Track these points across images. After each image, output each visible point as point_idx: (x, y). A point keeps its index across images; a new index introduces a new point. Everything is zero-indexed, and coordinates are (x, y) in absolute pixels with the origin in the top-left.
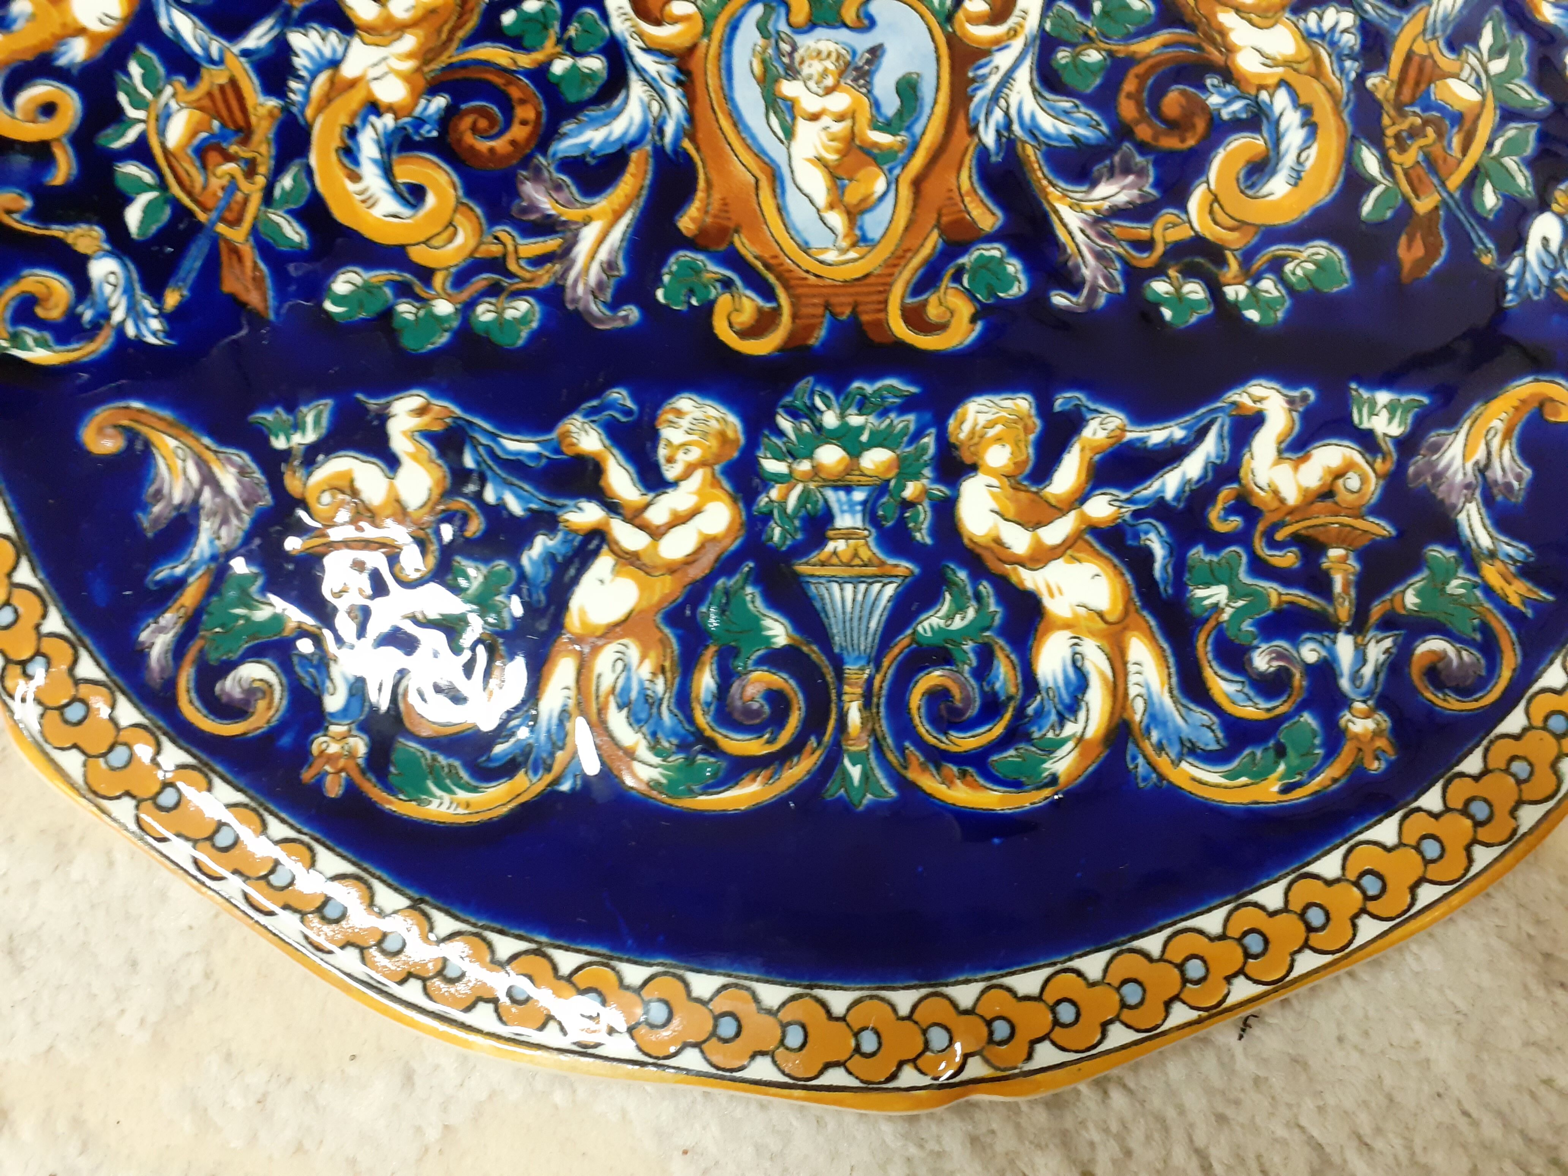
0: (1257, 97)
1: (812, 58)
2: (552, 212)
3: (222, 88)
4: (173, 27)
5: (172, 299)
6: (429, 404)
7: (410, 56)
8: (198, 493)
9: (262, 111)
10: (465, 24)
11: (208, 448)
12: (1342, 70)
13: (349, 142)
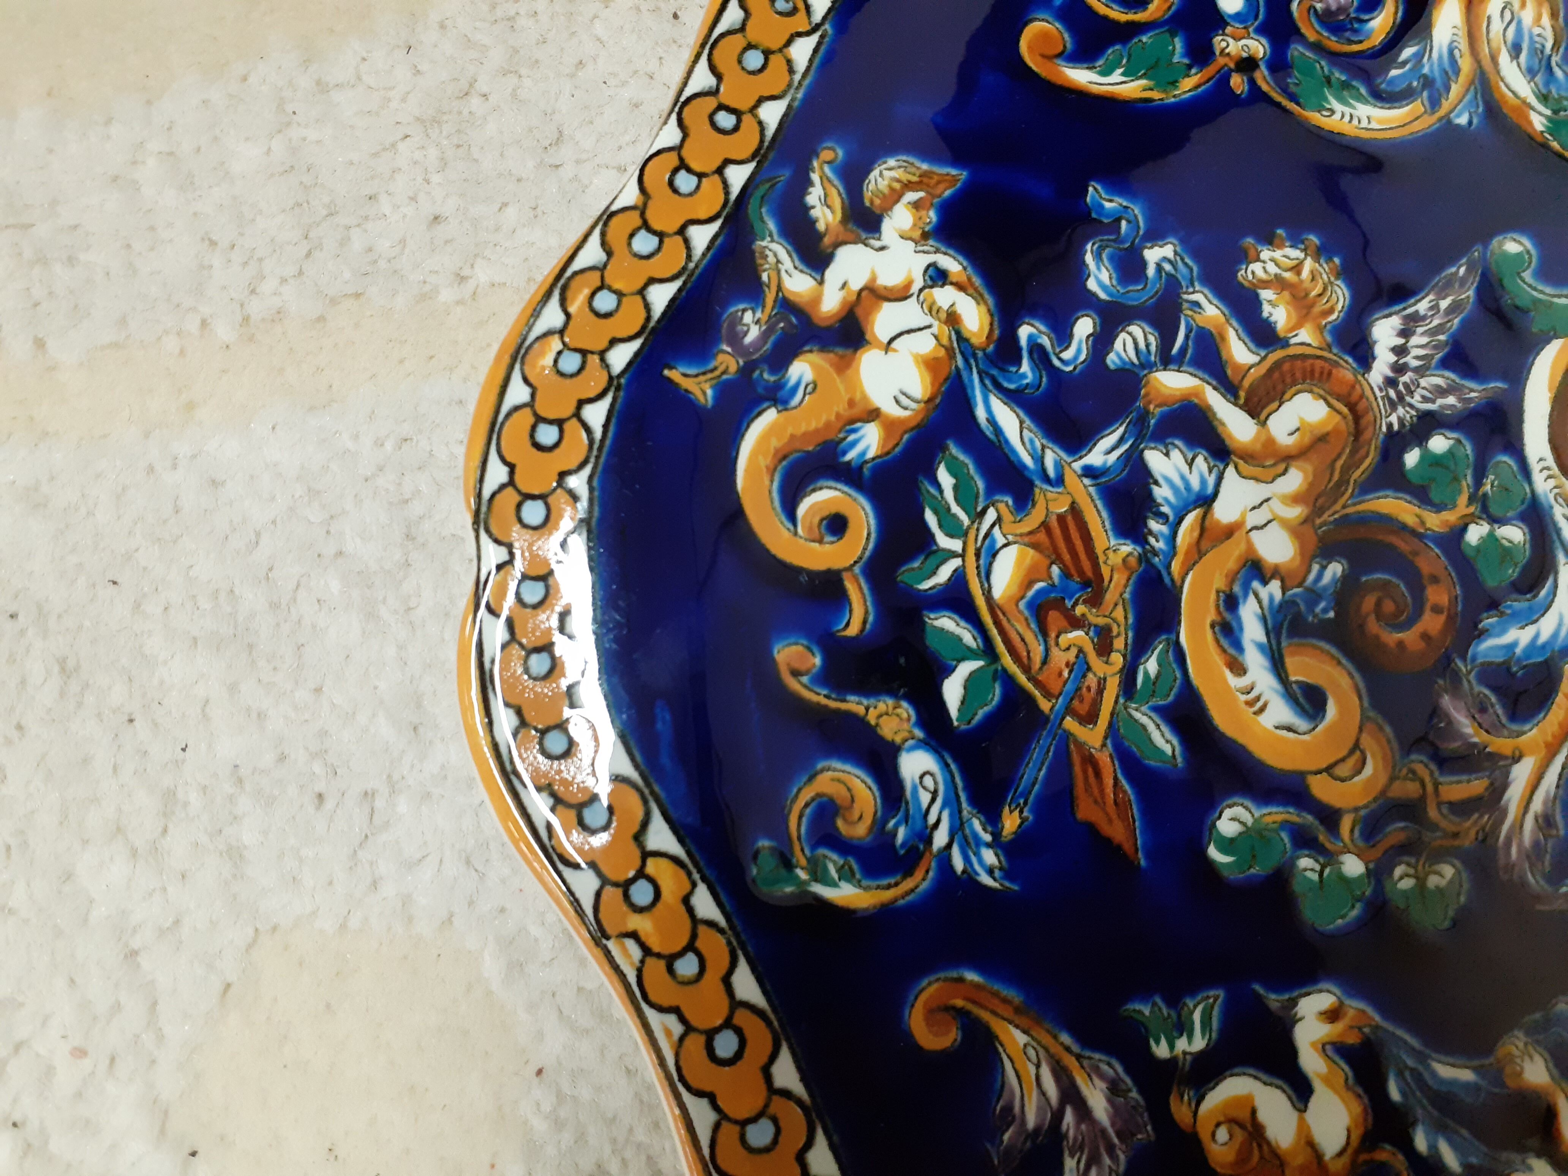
2: (1476, 740)
3: (1061, 518)
4: (992, 421)
5: (1010, 822)
6: (1341, 1003)
7: (1296, 499)
8: (1058, 1116)
9: (1115, 559)
10: (1361, 462)
11: (1068, 1049)
13: (1228, 616)
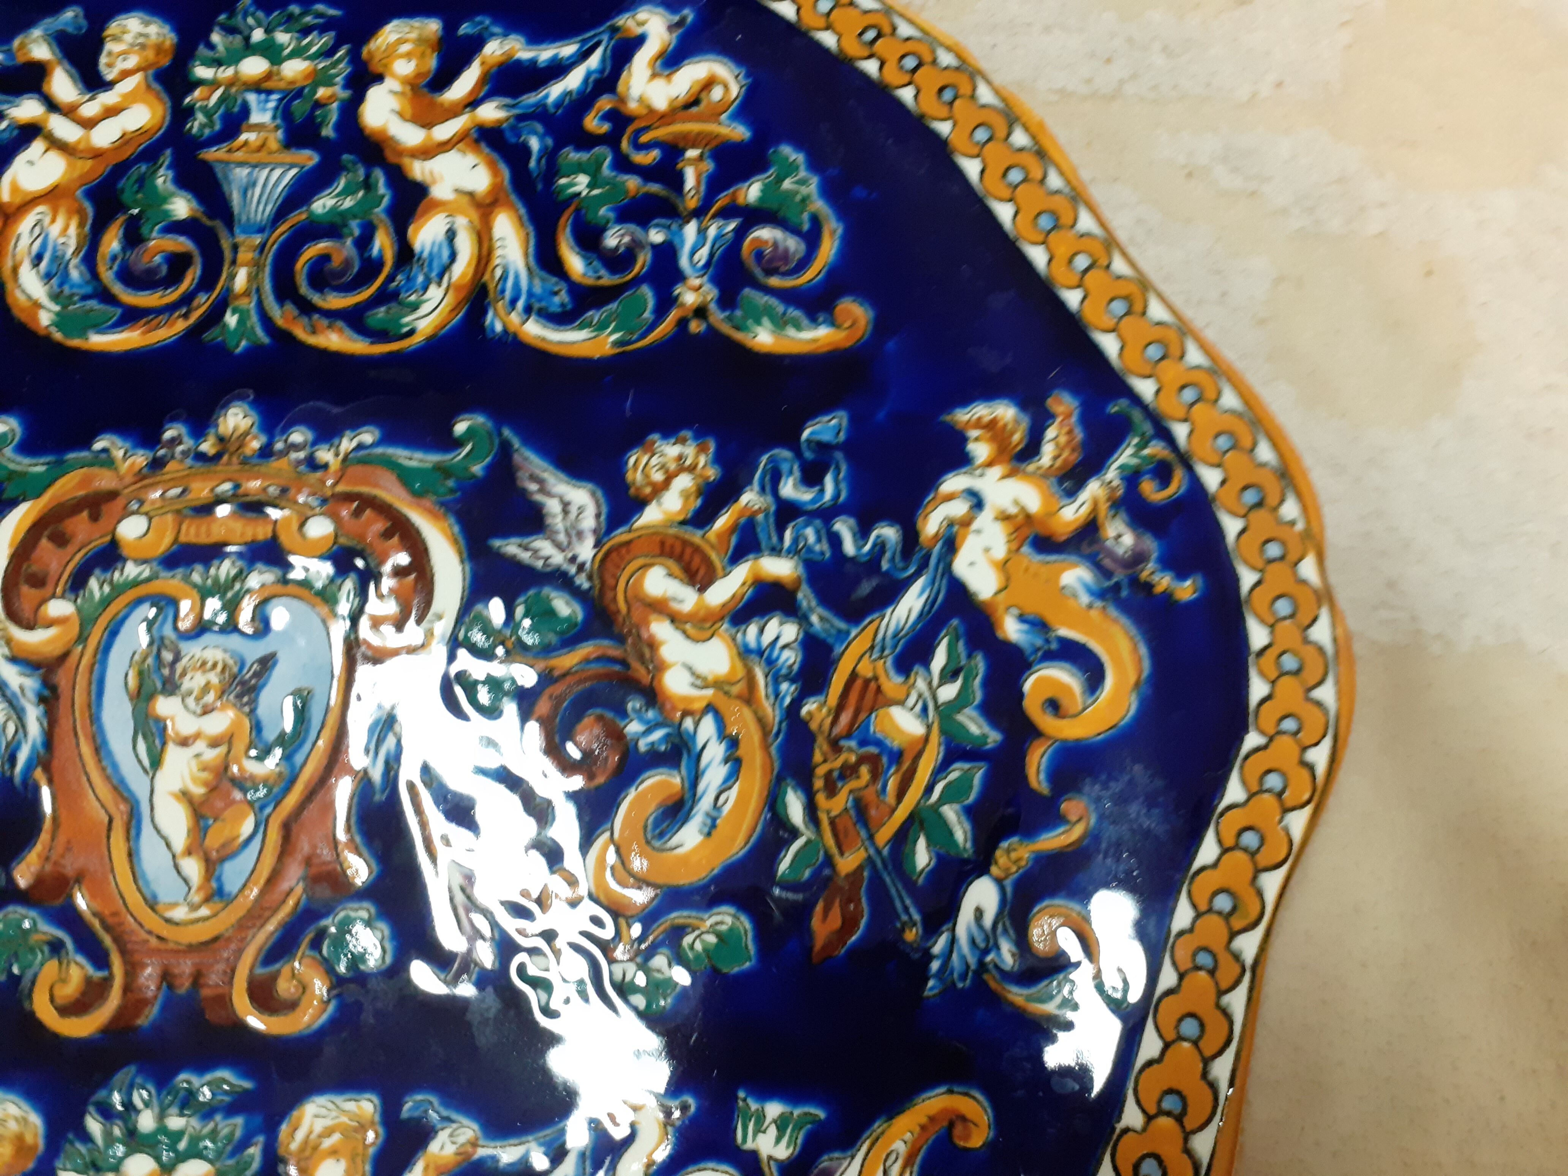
0: (680, 724)
1: (194, 669)
12: (777, 695)
